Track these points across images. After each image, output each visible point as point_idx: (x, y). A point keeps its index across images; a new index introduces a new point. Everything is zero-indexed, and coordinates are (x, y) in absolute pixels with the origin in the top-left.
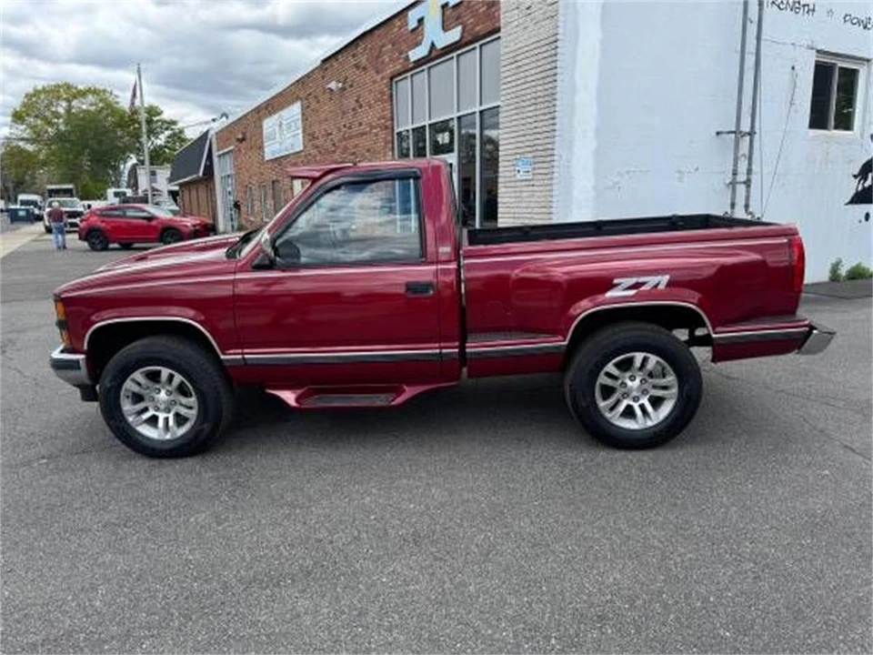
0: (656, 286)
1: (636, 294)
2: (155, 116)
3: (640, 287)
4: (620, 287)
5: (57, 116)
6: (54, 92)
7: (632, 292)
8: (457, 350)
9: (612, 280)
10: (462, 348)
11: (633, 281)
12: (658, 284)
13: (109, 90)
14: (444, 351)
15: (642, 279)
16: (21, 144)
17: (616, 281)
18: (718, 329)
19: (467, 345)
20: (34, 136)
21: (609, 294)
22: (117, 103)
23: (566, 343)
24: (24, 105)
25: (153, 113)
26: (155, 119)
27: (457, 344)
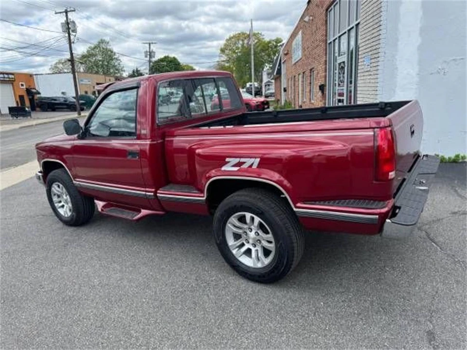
0: (251, 166)
1: (238, 170)
2: (279, 43)
3: (241, 165)
4: (228, 164)
5: (238, 48)
6: (238, 37)
7: (236, 169)
8: (152, 194)
9: (225, 158)
10: (155, 193)
11: (237, 160)
12: (252, 164)
13: (260, 33)
14: (147, 193)
15: (242, 160)
16: (223, 63)
17: (227, 160)
18: (299, 205)
19: (158, 192)
20: (228, 59)
21: (223, 168)
22: (263, 39)
23: (204, 198)
24: (225, 45)
25: (278, 42)
26: (279, 45)
27: (153, 190)
